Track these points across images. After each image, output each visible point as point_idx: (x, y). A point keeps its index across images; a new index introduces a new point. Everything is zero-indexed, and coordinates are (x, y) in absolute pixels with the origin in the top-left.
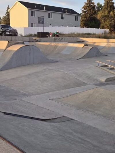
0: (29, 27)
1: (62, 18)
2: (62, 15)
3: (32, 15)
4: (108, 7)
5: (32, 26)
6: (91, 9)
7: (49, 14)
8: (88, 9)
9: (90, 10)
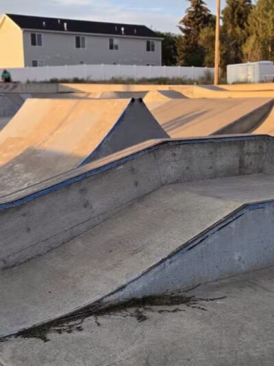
0: (26, 65)
1: (111, 47)
2: (111, 41)
3: (34, 43)
4: (233, 17)
5: (35, 64)
6: (198, 24)
7: (78, 39)
8: (193, 23)
9: (196, 26)
